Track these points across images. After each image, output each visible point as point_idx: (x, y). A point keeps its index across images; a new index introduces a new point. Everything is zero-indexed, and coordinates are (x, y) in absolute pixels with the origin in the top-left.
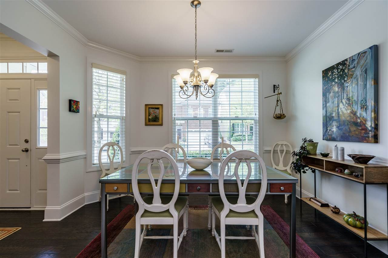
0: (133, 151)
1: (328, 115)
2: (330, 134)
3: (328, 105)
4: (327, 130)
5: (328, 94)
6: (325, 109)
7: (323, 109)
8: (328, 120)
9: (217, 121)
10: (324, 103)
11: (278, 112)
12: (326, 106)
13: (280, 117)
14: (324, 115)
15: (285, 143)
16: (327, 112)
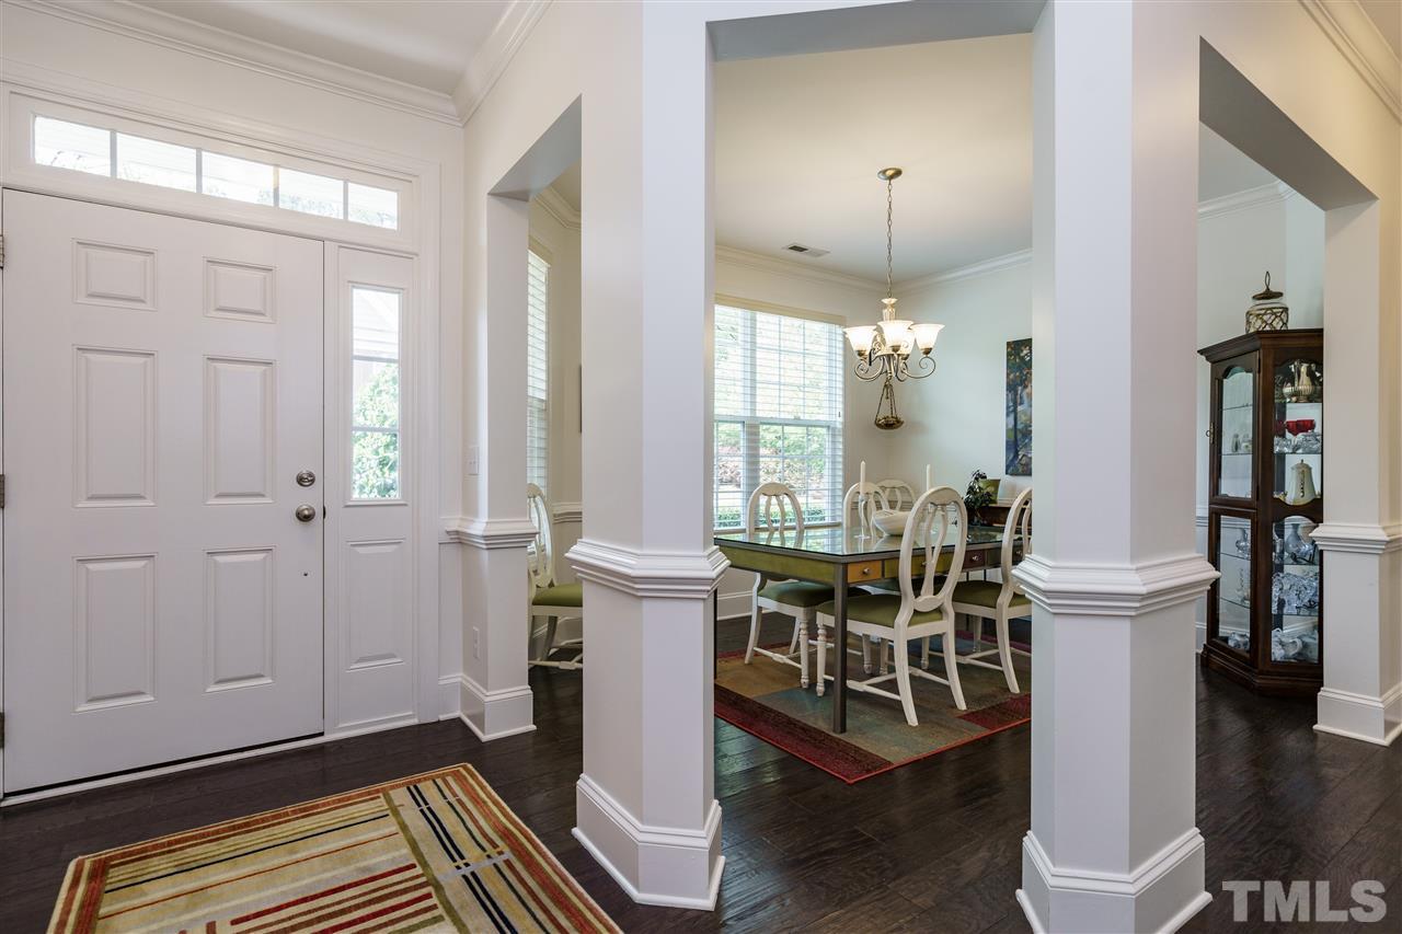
0: (559, 515)
1: (1020, 427)
2: (1023, 462)
3: (1019, 408)
4: (1016, 455)
5: (1020, 388)
6: (1012, 416)
7: (1008, 415)
8: (1019, 436)
9: (757, 427)
10: (1011, 404)
11: (885, 412)
12: (1015, 411)
13: (891, 424)
14: (1011, 426)
15: (898, 483)
16: (1019, 422)
